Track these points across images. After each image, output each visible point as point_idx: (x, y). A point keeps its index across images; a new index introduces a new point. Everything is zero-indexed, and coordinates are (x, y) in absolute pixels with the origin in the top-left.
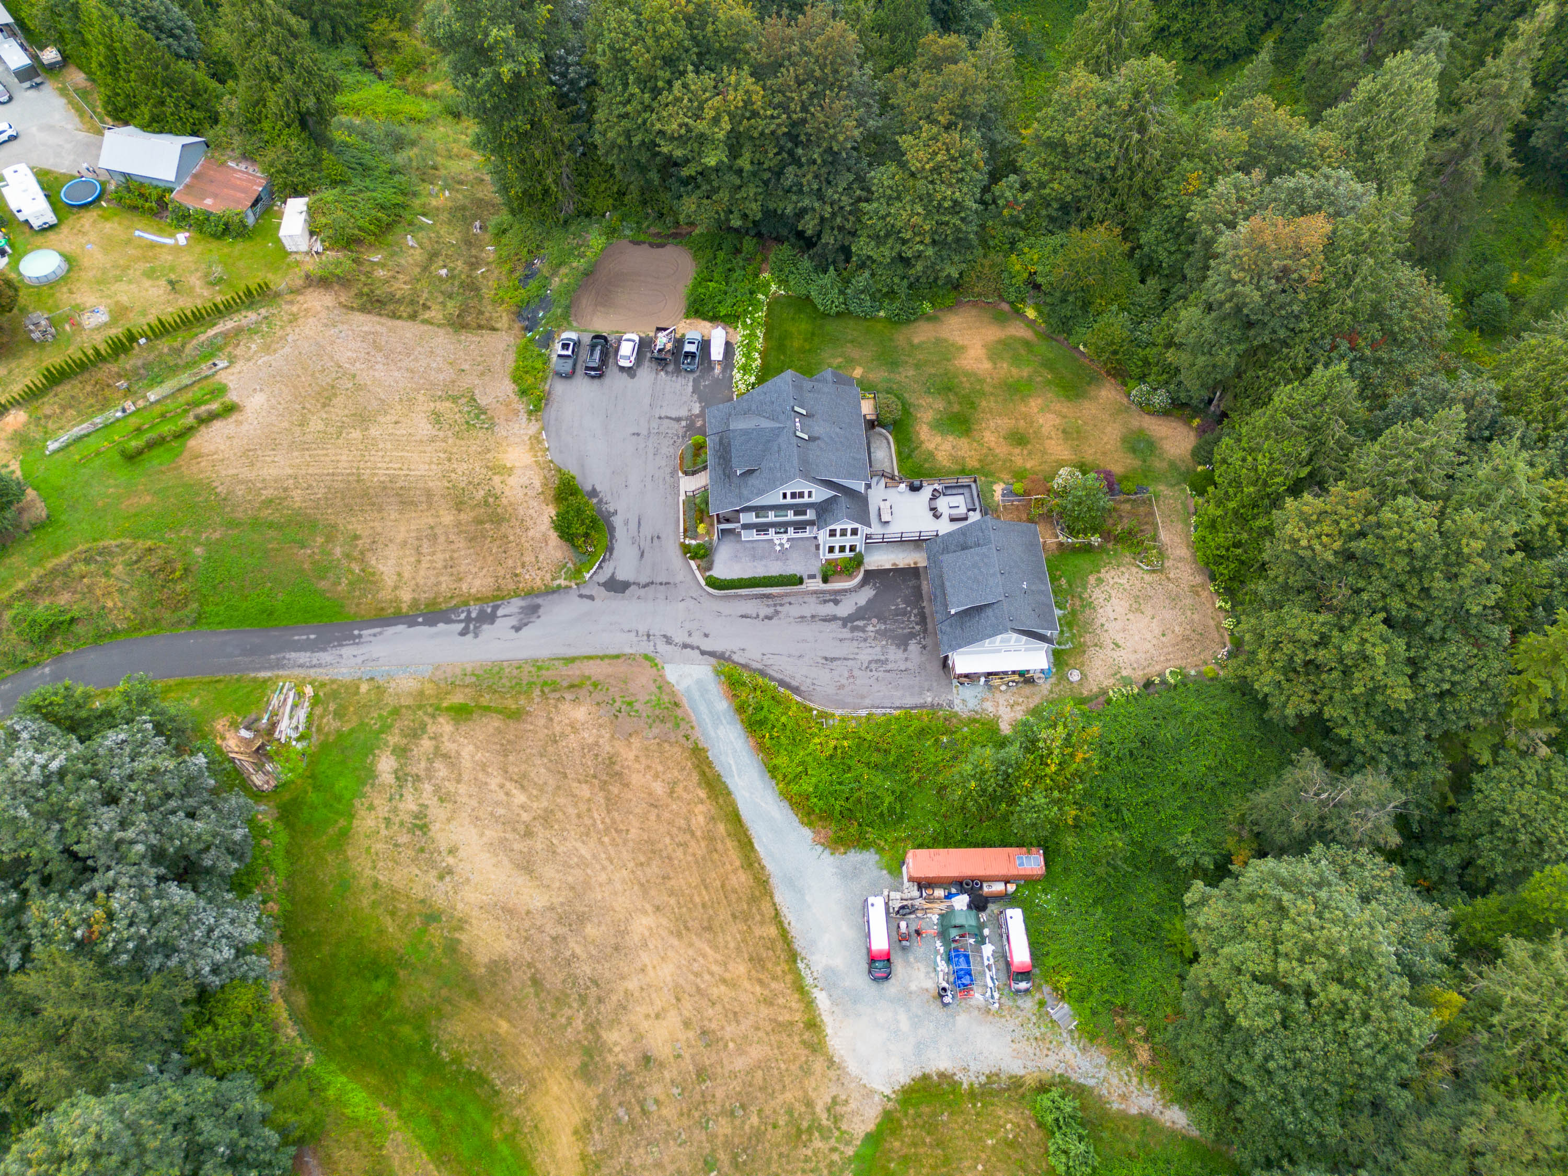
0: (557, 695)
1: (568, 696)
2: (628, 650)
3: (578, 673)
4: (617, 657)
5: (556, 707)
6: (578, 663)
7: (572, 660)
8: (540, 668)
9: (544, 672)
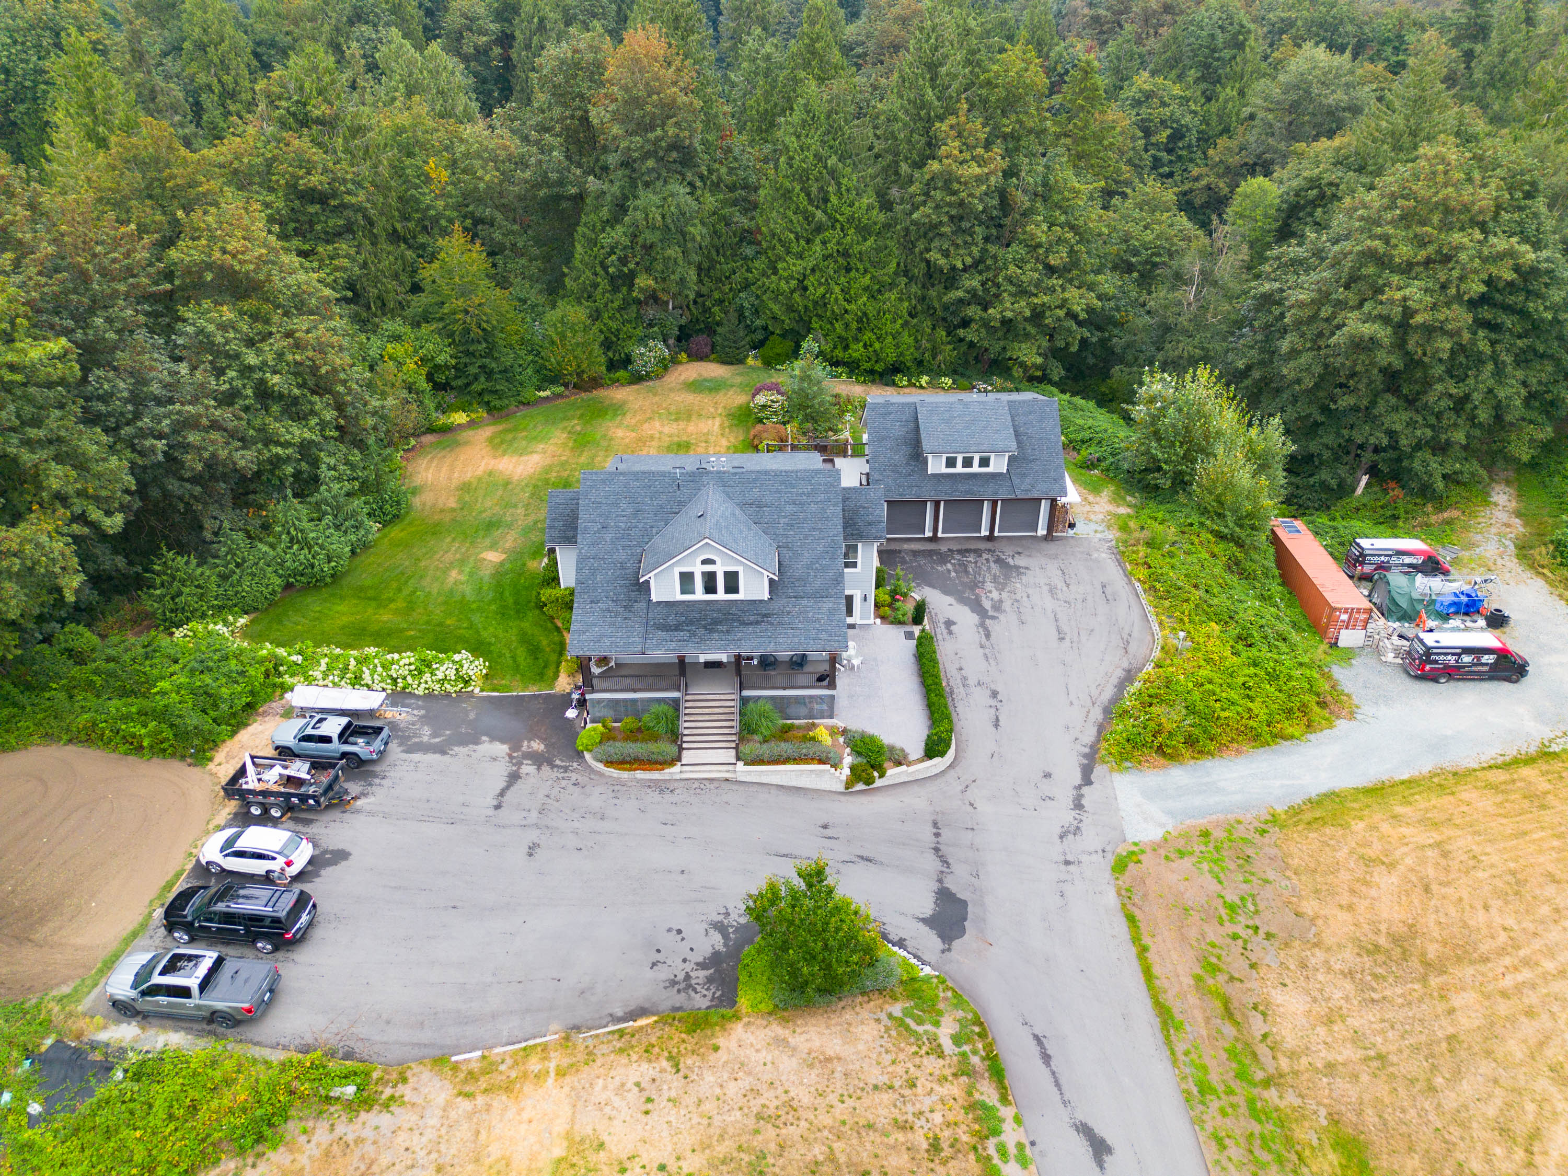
0: (1262, 1050)
1: (1258, 1026)
2: (1111, 899)
3: (1193, 998)
4: (1131, 919)
5: (1293, 1055)
6: (1170, 999)
7: (1163, 1013)
8: (1205, 1089)
9: (1215, 1078)
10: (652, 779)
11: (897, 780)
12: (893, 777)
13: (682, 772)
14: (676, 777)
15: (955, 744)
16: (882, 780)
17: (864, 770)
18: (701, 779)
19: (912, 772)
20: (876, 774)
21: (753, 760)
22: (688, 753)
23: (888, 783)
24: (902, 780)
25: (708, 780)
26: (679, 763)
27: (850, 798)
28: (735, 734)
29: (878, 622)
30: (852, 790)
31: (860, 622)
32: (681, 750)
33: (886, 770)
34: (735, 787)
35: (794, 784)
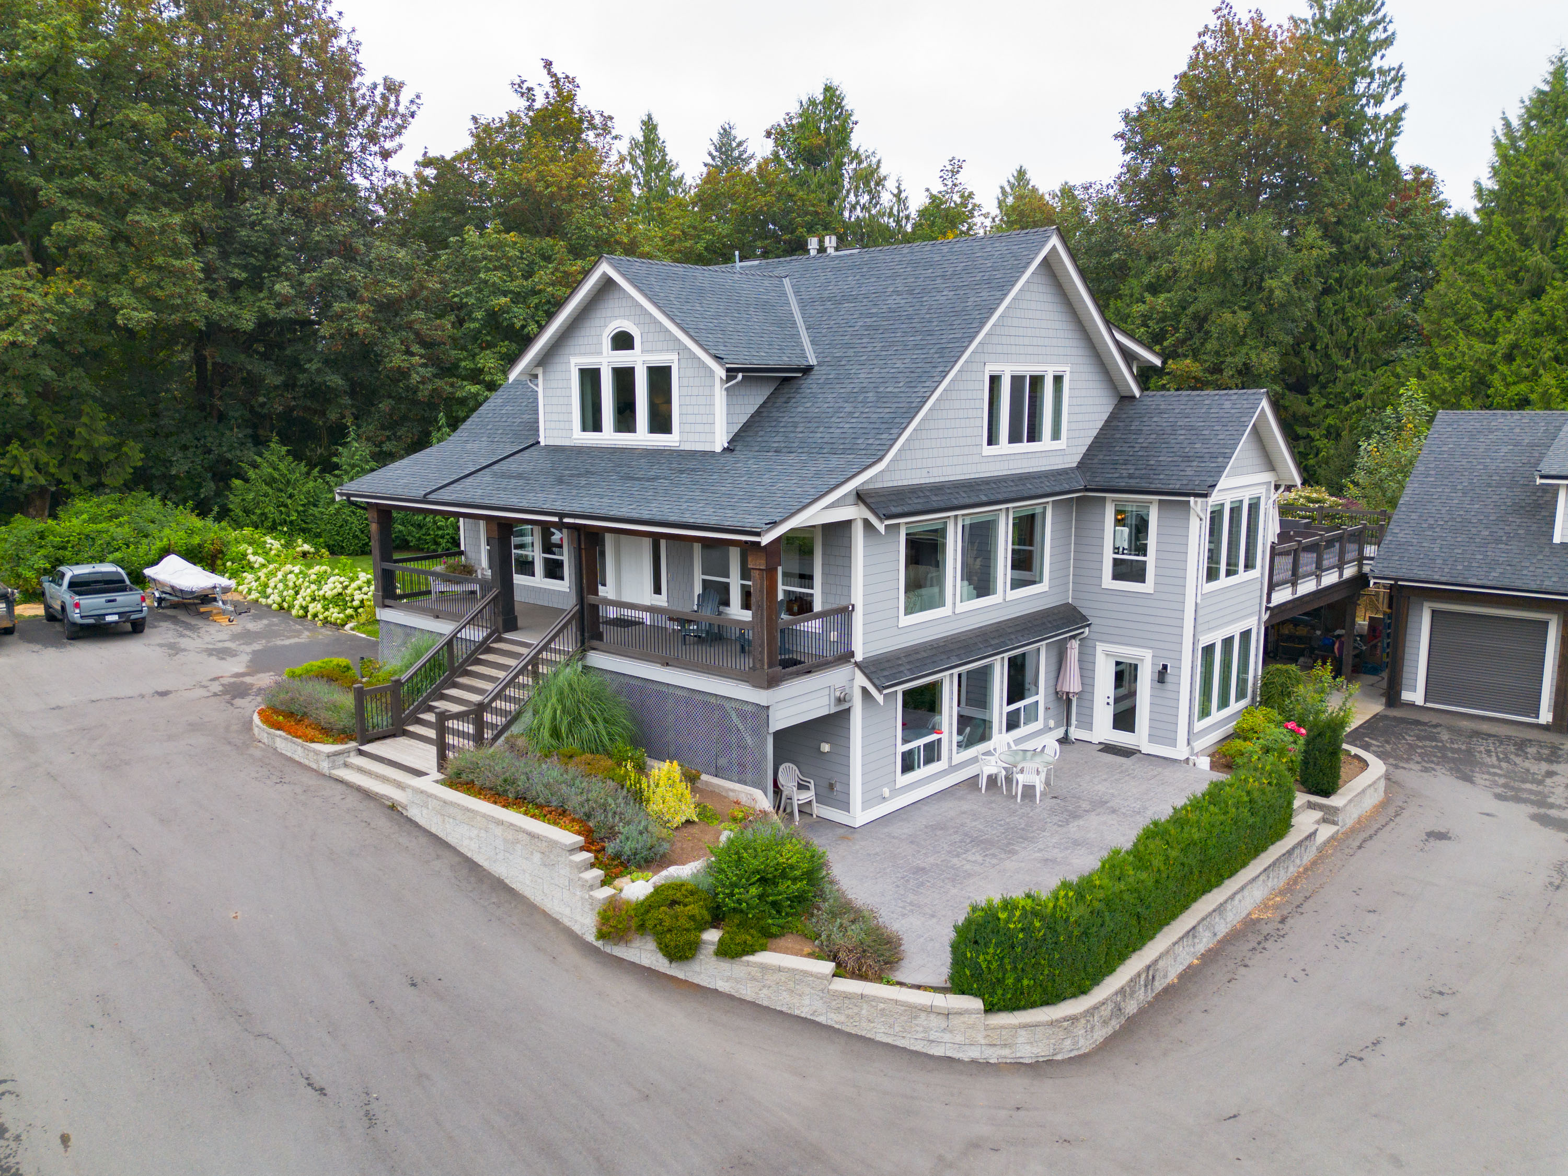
10: (290, 759)
11: (782, 1001)
12: (771, 978)
13: (346, 765)
14: (325, 766)
15: (1115, 1025)
16: (725, 967)
17: (674, 903)
18: (359, 789)
19: (847, 996)
20: (712, 936)
21: (458, 775)
22: (402, 741)
23: (748, 992)
24: (804, 1012)
25: (367, 795)
26: (353, 744)
27: (590, 968)
28: (493, 726)
29: (1204, 763)
30: (620, 951)
31: (1147, 748)
32: (397, 731)
33: (764, 948)
34: (382, 822)
35: (499, 869)
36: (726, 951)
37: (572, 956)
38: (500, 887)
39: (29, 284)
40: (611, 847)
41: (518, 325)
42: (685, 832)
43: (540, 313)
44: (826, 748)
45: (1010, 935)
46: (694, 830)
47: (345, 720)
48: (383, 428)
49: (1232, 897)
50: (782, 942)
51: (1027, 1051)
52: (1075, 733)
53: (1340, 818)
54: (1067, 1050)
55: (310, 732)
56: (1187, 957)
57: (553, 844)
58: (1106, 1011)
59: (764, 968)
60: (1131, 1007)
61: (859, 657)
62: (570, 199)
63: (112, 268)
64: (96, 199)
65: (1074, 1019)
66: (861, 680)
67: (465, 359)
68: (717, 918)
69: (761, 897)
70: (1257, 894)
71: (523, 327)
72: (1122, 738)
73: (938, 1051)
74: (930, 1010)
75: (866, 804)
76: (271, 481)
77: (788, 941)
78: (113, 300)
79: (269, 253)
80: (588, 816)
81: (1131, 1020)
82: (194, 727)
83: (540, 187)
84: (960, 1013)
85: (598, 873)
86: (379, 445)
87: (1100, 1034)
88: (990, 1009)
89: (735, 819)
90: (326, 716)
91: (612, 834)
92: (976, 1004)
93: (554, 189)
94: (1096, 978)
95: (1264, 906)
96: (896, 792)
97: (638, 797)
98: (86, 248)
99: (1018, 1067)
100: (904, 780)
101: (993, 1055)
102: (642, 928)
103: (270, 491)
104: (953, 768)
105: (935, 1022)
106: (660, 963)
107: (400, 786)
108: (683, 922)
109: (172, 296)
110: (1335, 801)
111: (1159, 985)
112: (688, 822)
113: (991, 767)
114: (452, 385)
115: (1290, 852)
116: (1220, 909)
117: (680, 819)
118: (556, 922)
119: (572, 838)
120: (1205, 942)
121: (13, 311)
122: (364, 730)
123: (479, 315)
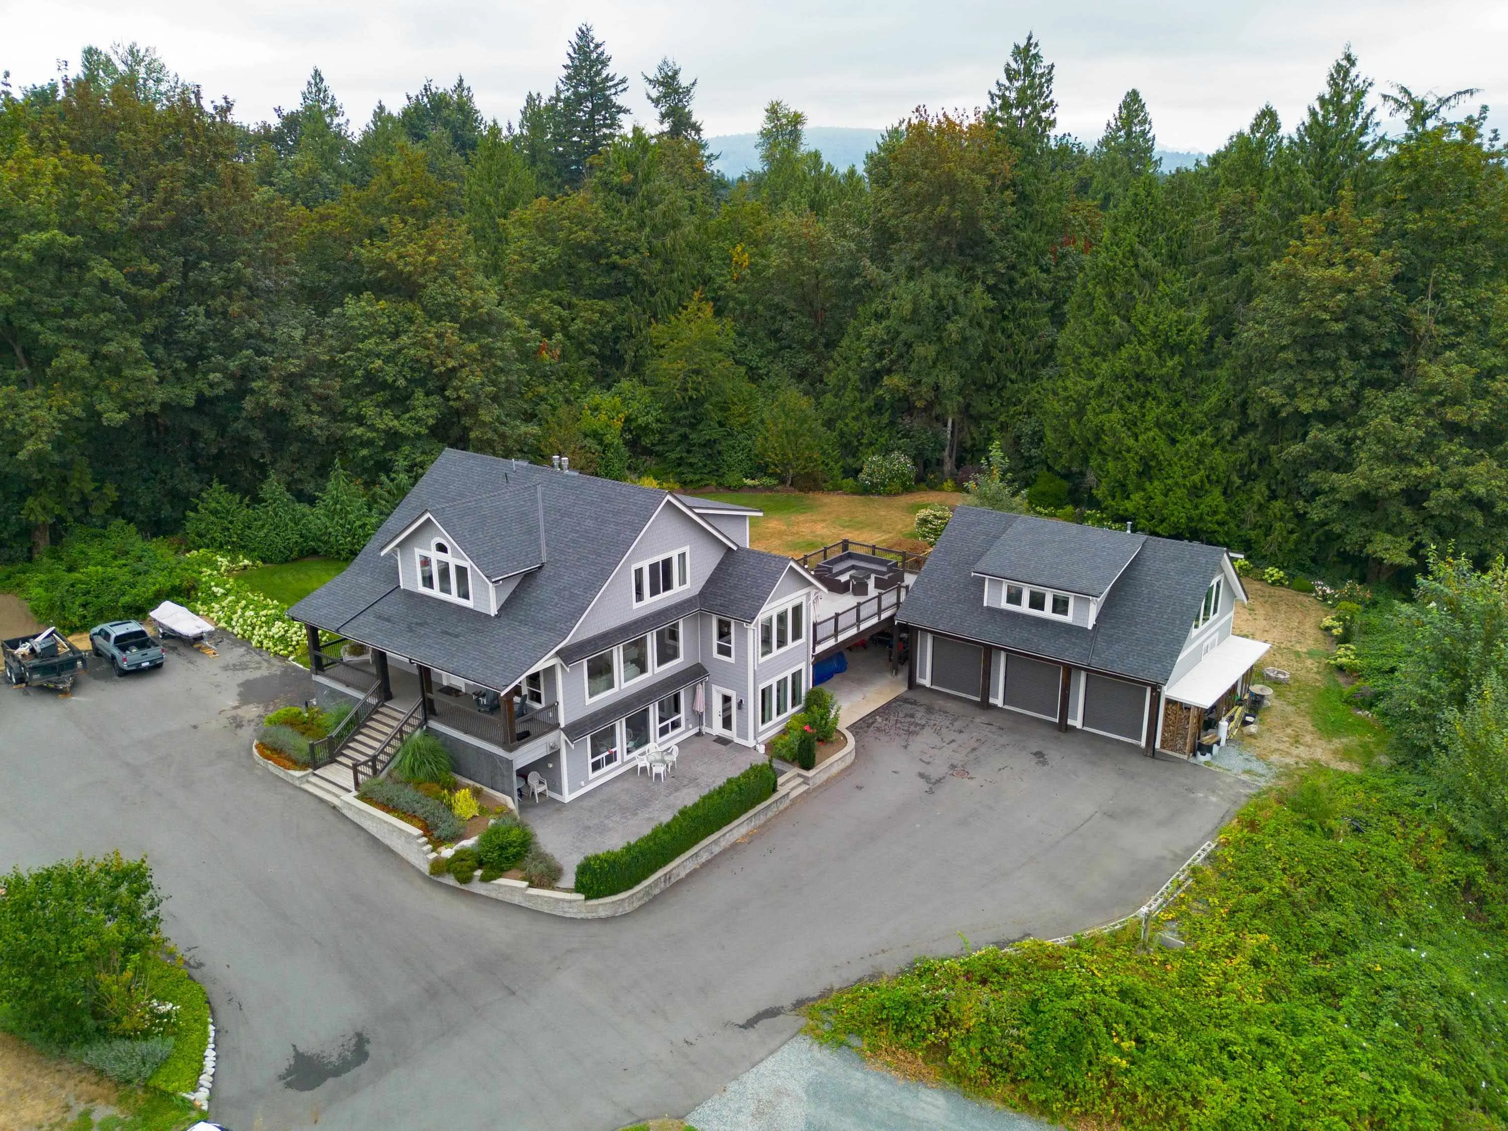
10: (277, 776)
11: (507, 898)
12: (502, 890)
13: (308, 782)
14: (297, 783)
15: (646, 899)
16: (484, 885)
17: (462, 860)
18: (316, 796)
19: (532, 896)
20: (478, 873)
21: (365, 794)
22: (335, 765)
23: (493, 895)
24: (516, 902)
25: (321, 800)
26: (310, 770)
27: (427, 888)
28: (382, 762)
29: (762, 749)
30: (440, 879)
31: (737, 740)
32: (332, 760)
33: (500, 877)
34: (330, 817)
35: (387, 842)
36: (484, 879)
37: (419, 882)
38: (389, 850)
39: (38, 402)
40: (436, 833)
41: (390, 380)
42: (472, 822)
43: (406, 369)
44: (551, 766)
45: (595, 870)
46: (477, 820)
47: (307, 758)
48: (294, 461)
49: (724, 835)
50: (509, 873)
51: (602, 913)
52: (705, 729)
53: (811, 782)
54: (620, 912)
55: (289, 764)
56: (691, 866)
57: (409, 835)
58: (641, 895)
59: (500, 886)
60: (657, 891)
61: (562, 725)
62: (424, 273)
63: (93, 381)
64: (77, 333)
65: (623, 900)
66: (563, 736)
67: (350, 406)
68: (481, 864)
69: (500, 855)
70: (744, 830)
71: (394, 381)
72: (726, 733)
73: (568, 915)
74: (563, 900)
75: (571, 791)
76: (214, 512)
77: (513, 872)
78: (98, 407)
79: (201, 347)
80: (426, 819)
81: (655, 897)
82: (221, 755)
83: (400, 265)
84: (575, 901)
85: (430, 846)
86: (292, 475)
87: (637, 904)
88: (587, 898)
89: (497, 813)
90: (295, 755)
91: (437, 827)
92: (582, 897)
93: (412, 268)
94: (638, 882)
95: (743, 837)
96: (588, 782)
97: (450, 807)
98: (76, 373)
99: (600, 919)
100: (592, 775)
101: (590, 916)
102: (448, 871)
103: (216, 520)
104: (624, 764)
105: (566, 905)
106: (458, 885)
107: (338, 796)
108: (465, 869)
109: (137, 397)
110: (810, 773)
111: (673, 880)
112: (474, 816)
113: (642, 763)
114: (342, 429)
115: (770, 805)
116: (715, 842)
117: (469, 816)
118: (413, 867)
119: (417, 832)
120: (705, 857)
121: (32, 428)
122: (315, 762)
123: (360, 373)
